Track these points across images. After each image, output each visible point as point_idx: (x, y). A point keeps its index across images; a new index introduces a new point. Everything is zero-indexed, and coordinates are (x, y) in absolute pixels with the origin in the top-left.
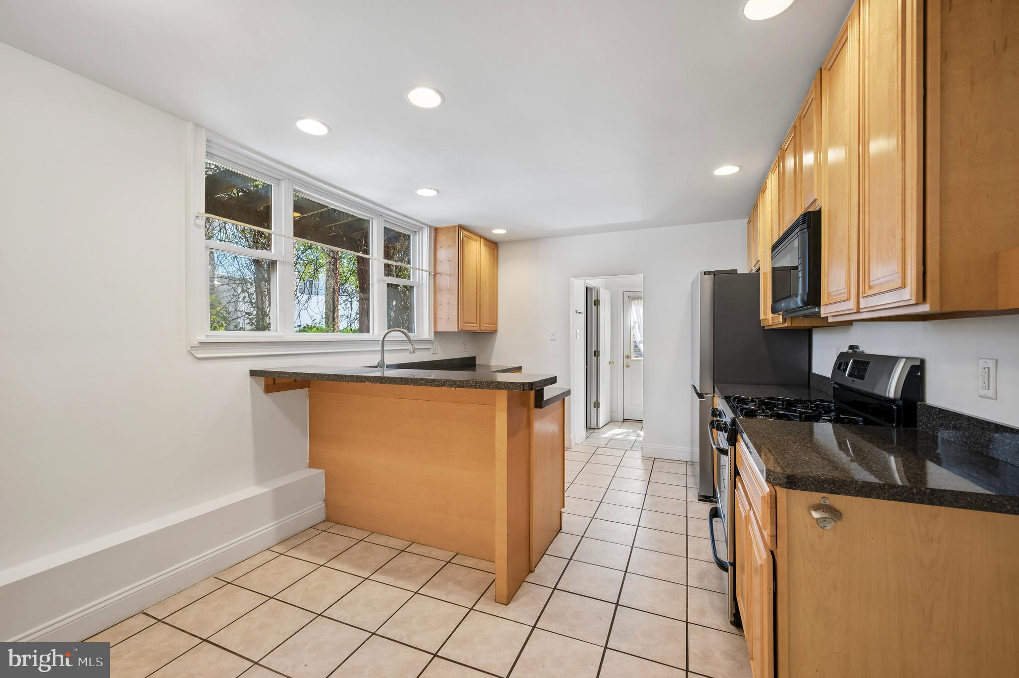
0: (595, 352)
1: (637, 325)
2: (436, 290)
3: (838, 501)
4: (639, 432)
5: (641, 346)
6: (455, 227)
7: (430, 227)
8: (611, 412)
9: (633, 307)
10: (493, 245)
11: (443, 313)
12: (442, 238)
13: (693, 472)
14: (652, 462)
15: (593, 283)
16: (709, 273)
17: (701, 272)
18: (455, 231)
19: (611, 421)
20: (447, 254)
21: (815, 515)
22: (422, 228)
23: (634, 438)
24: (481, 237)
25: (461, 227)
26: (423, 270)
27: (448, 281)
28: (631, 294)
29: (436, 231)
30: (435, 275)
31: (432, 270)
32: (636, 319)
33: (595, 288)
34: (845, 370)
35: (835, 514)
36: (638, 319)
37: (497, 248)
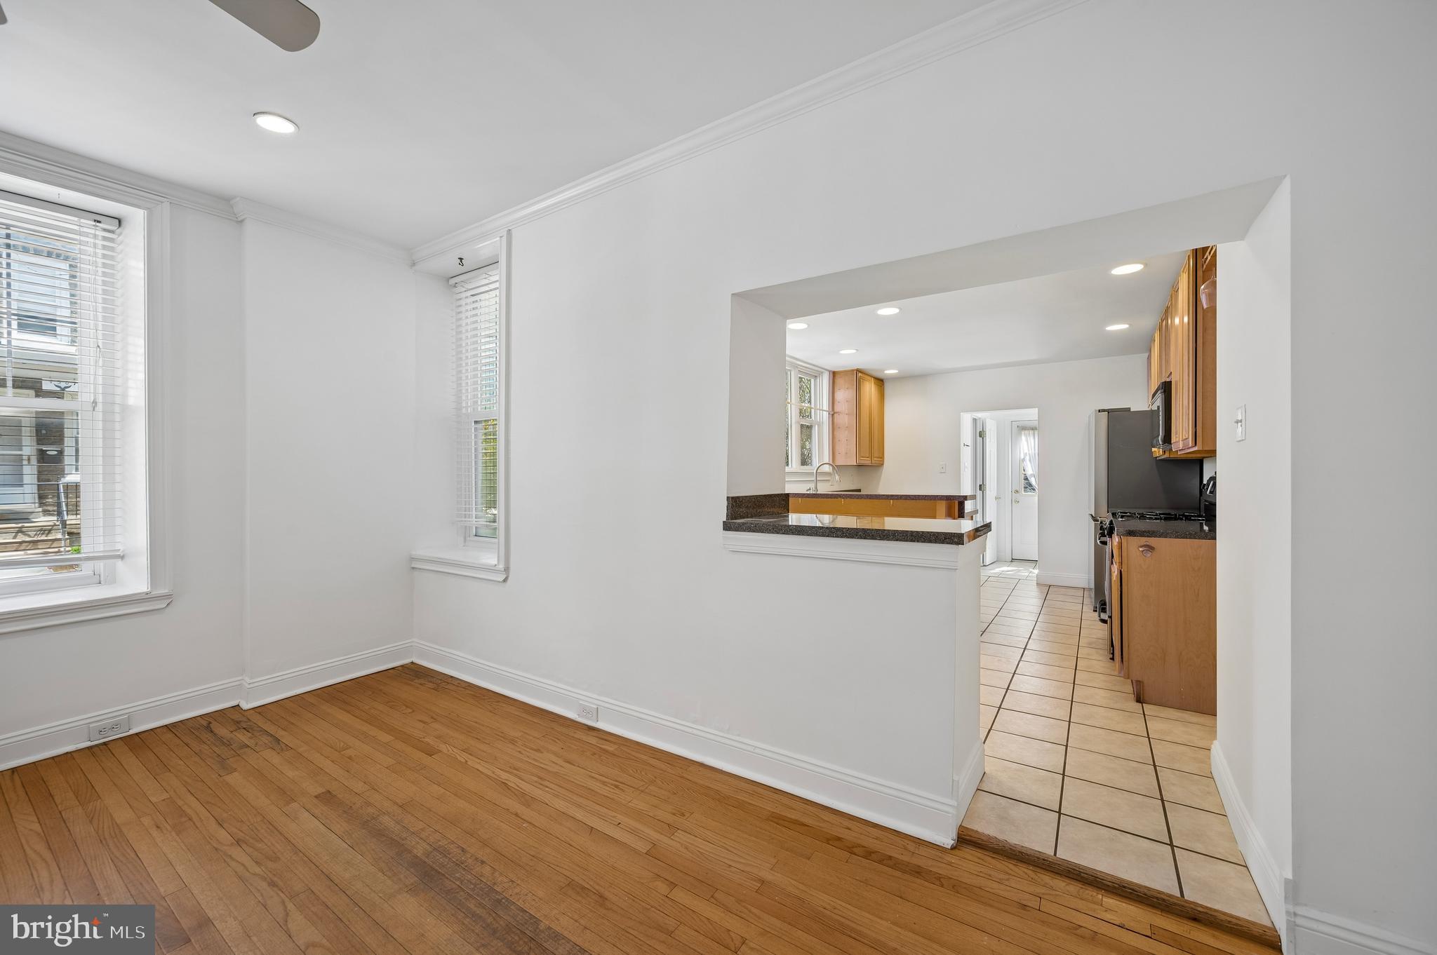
0: (980, 486)
1: (1027, 458)
2: (834, 427)
3: (1152, 541)
4: (1031, 570)
5: (1033, 481)
6: (853, 370)
7: (830, 371)
8: (997, 552)
9: (1023, 438)
10: (880, 382)
11: (841, 448)
12: (839, 381)
13: (1090, 595)
14: (1047, 589)
15: (979, 415)
16: (1104, 411)
17: (1095, 410)
18: (853, 374)
19: (997, 561)
20: (845, 395)
21: (1141, 549)
22: (822, 373)
23: (1027, 574)
24: (871, 376)
25: (858, 371)
26: (823, 410)
27: (845, 420)
28: (1021, 424)
29: (834, 374)
30: (833, 415)
31: (831, 410)
32: (1026, 451)
33: (980, 418)
34: (1207, 489)
35: (1150, 548)
36: (1029, 450)
37: (883, 385)
